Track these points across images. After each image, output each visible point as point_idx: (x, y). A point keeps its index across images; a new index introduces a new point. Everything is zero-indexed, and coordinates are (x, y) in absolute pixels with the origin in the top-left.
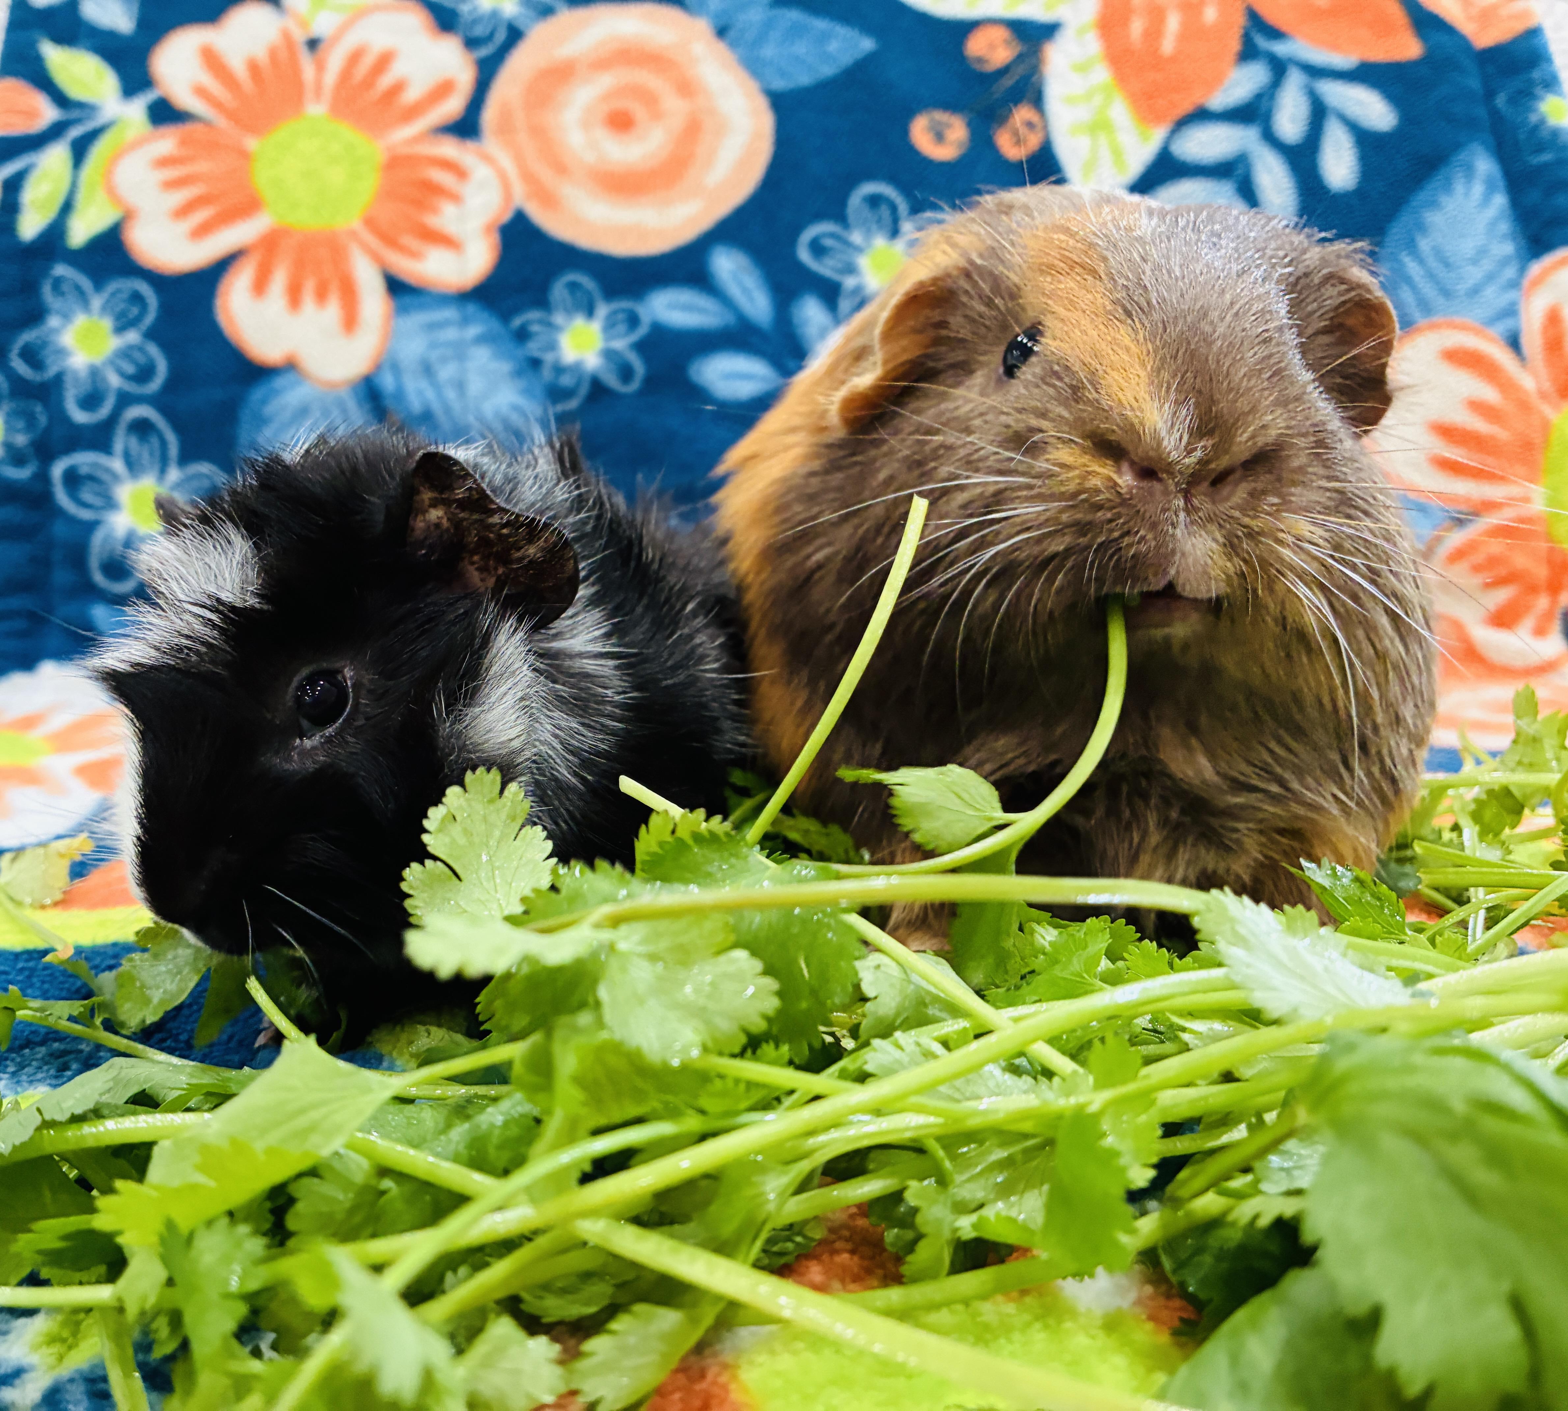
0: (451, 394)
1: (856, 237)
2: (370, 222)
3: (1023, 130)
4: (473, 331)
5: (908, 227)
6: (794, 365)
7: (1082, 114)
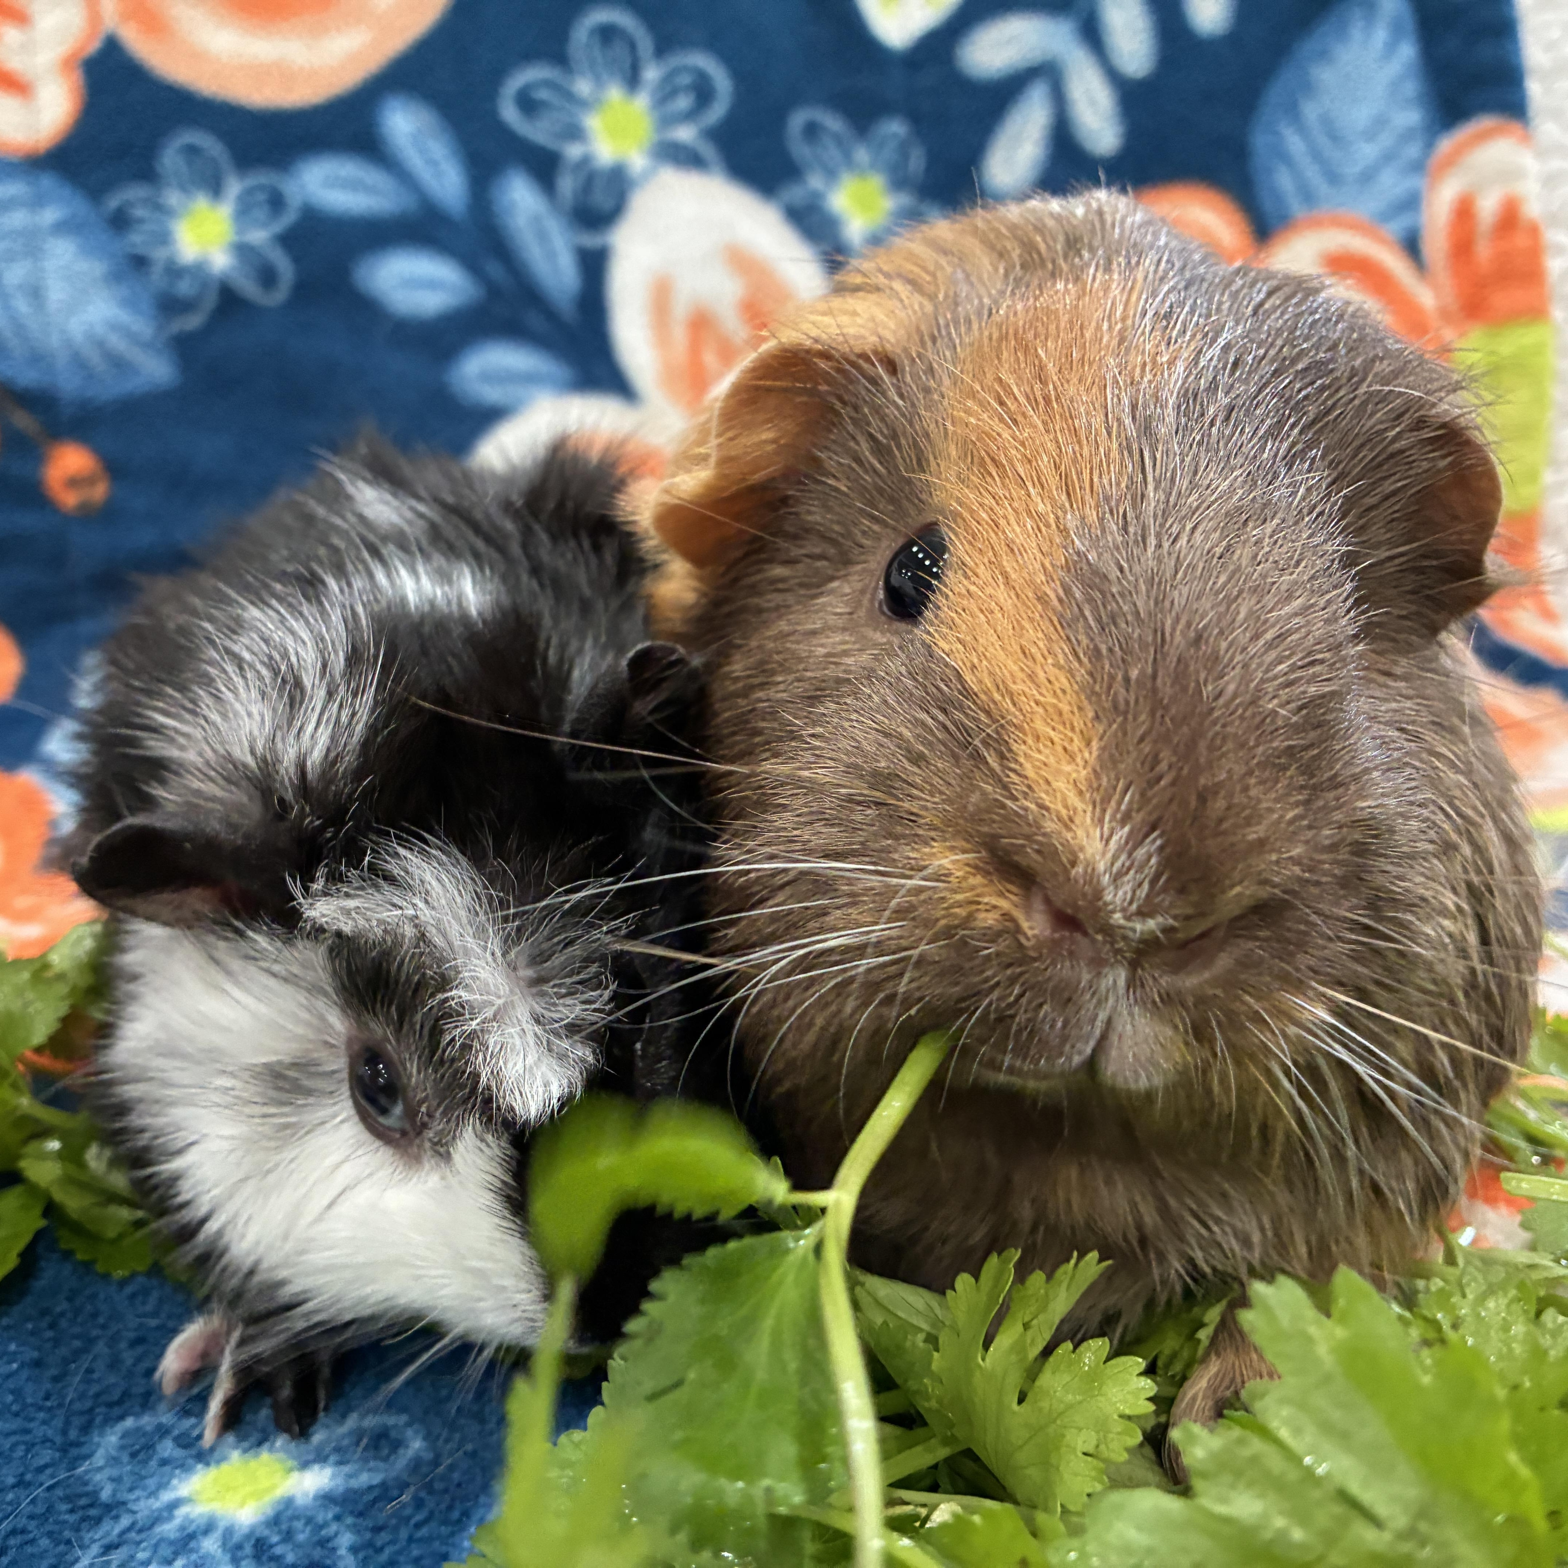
0: (23, 306)
1: (583, 87)
4: (50, 215)
5: (652, 74)
6: (495, 270)
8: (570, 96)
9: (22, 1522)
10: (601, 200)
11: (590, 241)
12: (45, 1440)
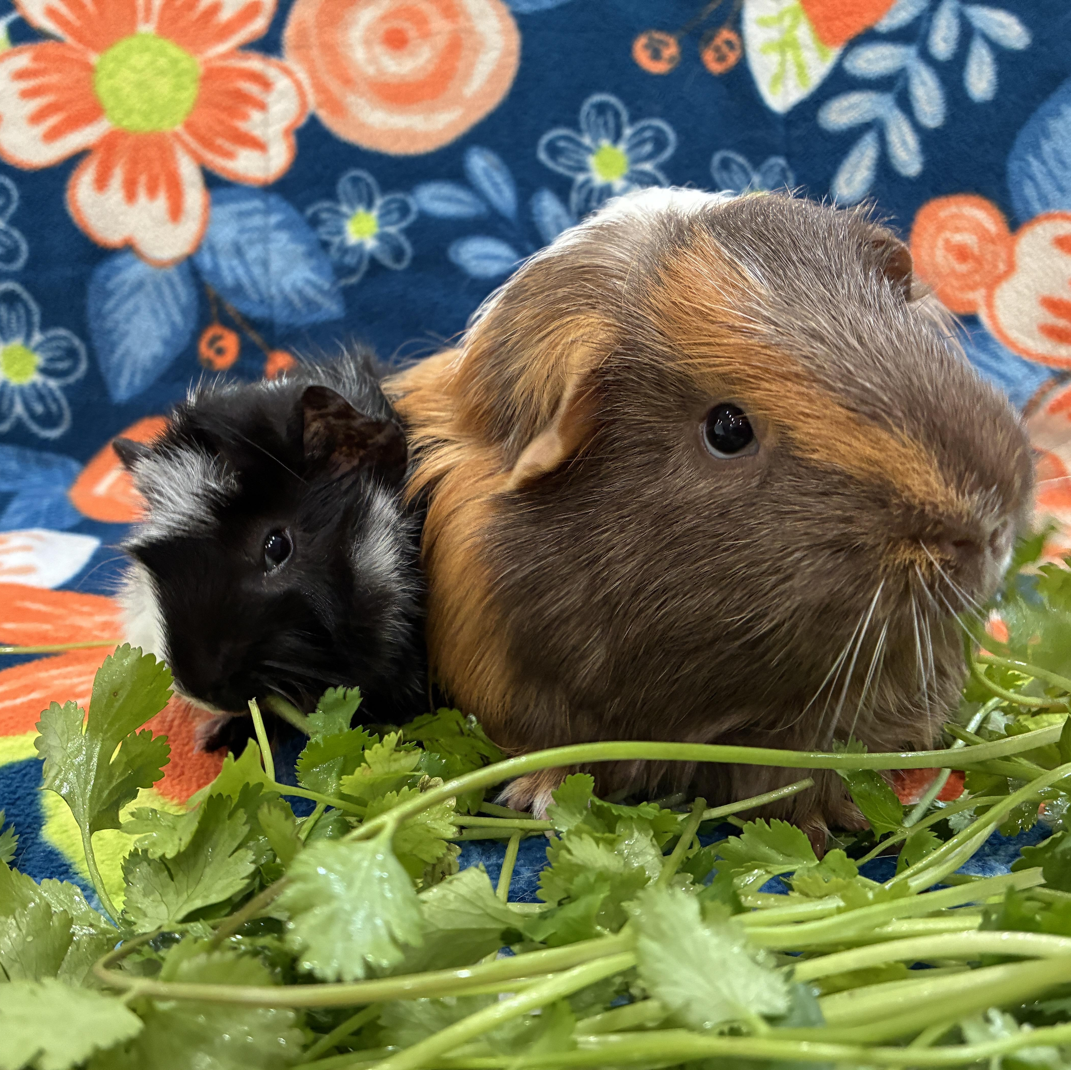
0: (257, 271)
1: (587, 140)
2: (189, 126)
3: (725, 49)
4: (274, 219)
5: (628, 131)
7: (774, 34)
8: (579, 145)
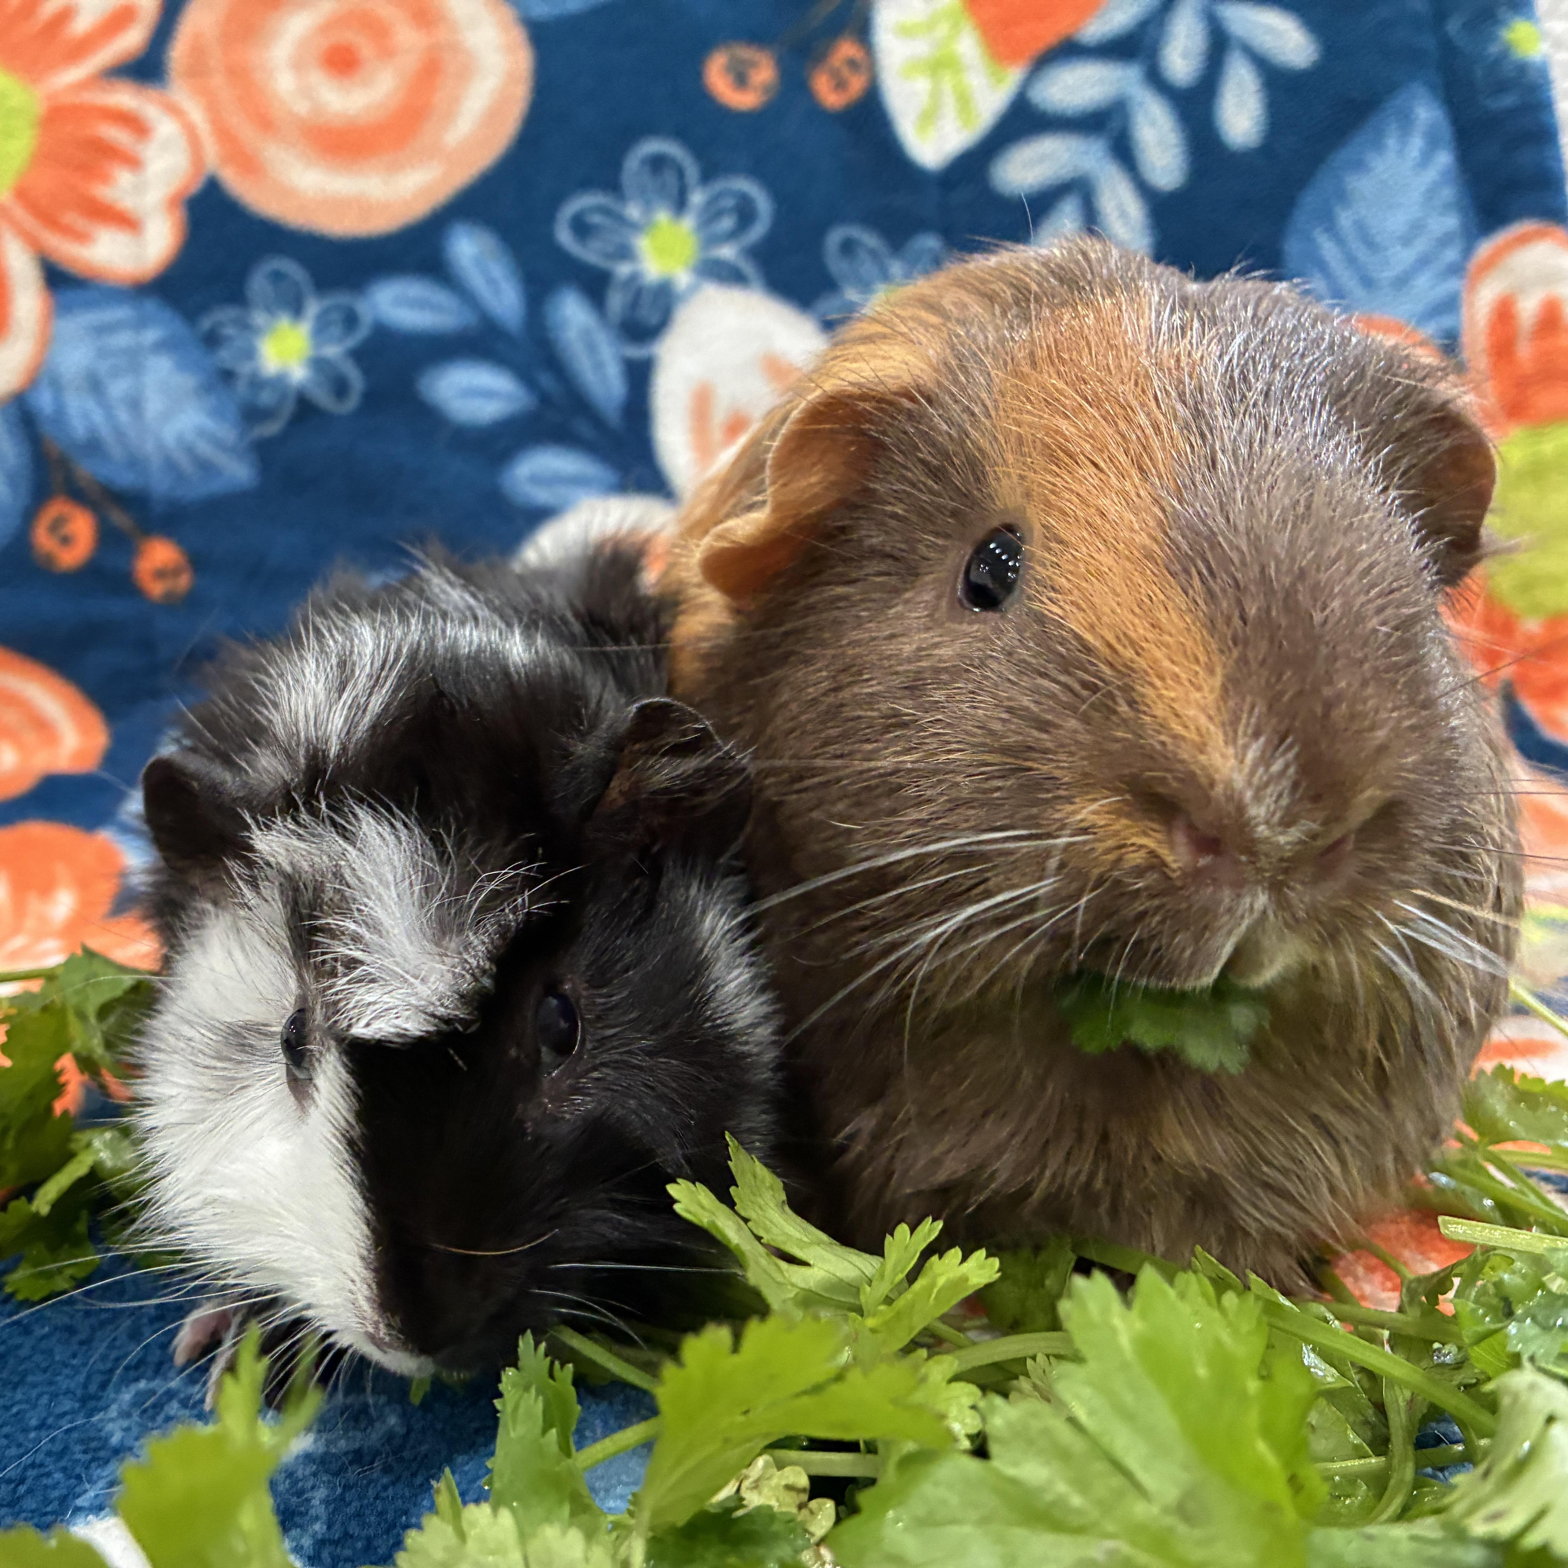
0: (123, 416)
1: (633, 211)
2: (22, 194)
3: (846, 72)
4: (151, 335)
5: (697, 198)
6: (546, 380)
7: (921, 48)
8: (621, 220)
9: (40, 1457)
10: (648, 315)
11: (635, 352)
12: (67, 1392)
